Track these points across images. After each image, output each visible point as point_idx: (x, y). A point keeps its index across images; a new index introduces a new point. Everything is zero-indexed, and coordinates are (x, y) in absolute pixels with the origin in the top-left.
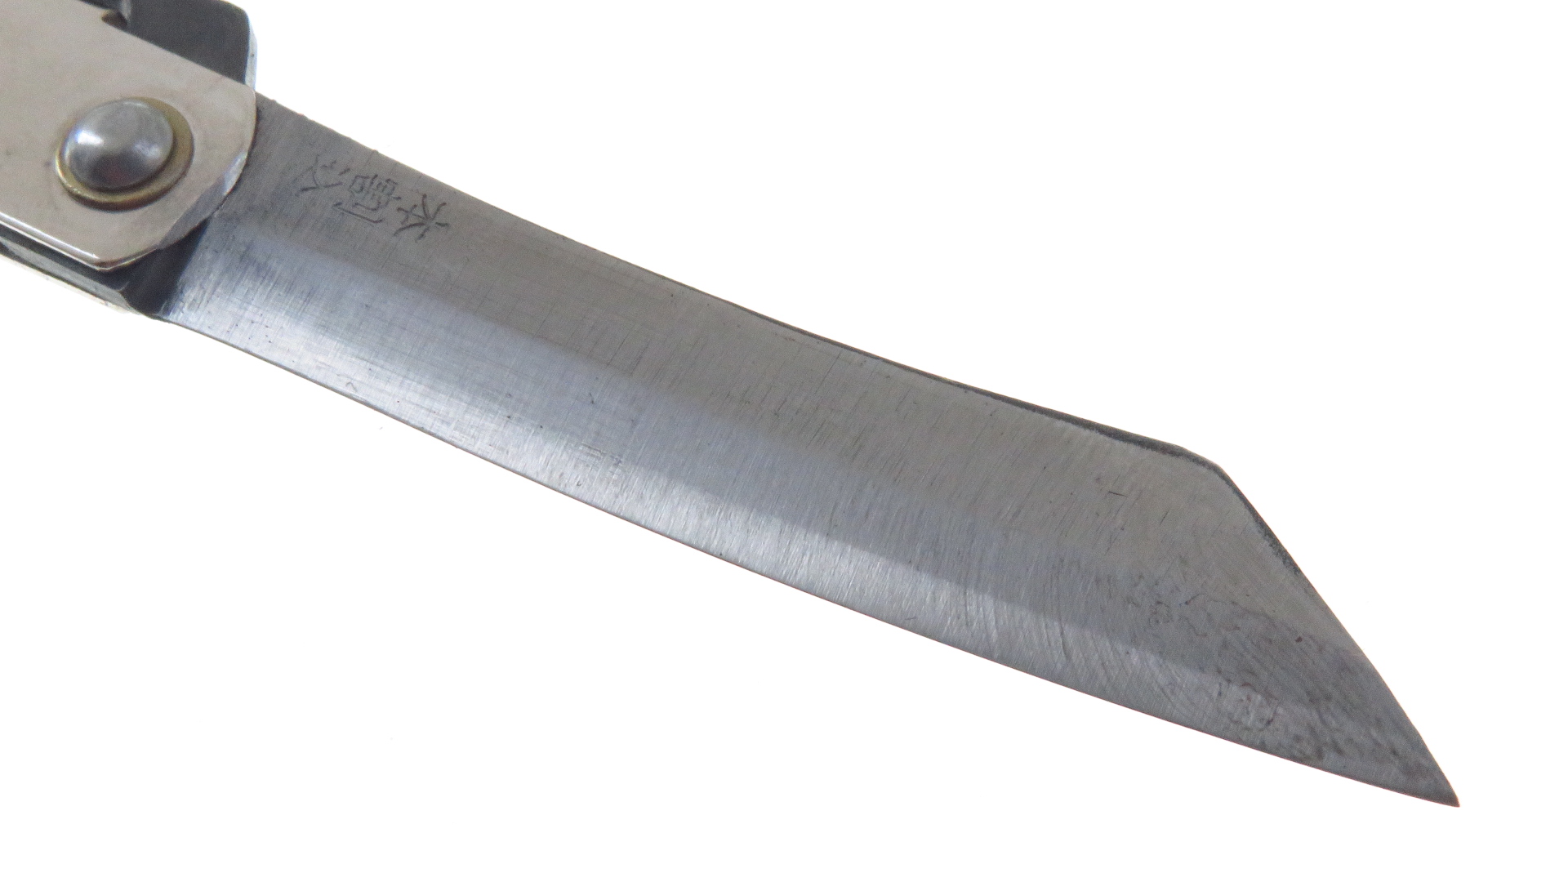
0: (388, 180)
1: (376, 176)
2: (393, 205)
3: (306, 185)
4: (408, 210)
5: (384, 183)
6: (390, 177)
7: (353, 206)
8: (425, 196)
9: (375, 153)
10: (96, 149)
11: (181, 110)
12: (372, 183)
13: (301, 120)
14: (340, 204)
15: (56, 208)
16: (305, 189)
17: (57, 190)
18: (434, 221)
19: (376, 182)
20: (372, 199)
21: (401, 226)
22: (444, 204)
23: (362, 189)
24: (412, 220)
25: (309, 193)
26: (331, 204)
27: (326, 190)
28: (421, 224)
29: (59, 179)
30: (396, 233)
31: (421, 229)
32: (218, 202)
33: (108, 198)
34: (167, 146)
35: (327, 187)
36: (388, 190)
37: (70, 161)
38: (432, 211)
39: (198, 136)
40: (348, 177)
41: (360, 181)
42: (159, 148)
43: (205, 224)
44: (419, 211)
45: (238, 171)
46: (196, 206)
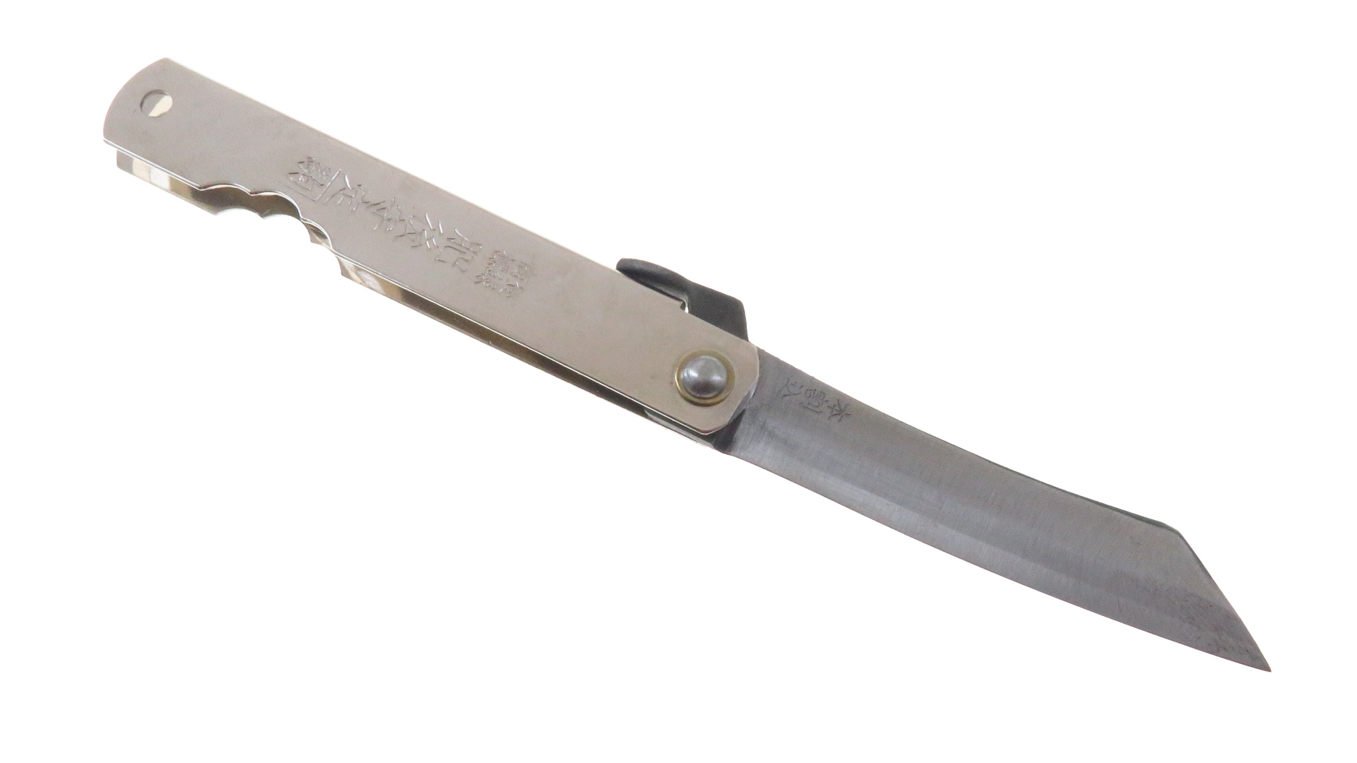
0: (821, 392)
1: (815, 390)
2: (825, 404)
3: (785, 394)
4: (832, 407)
5: (819, 393)
7: (808, 404)
8: (838, 400)
9: (813, 378)
10: (695, 377)
11: (726, 356)
12: (814, 393)
14: (802, 403)
16: (785, 396)
17: (678, 396)
18: (844, 413)
19: (816, 392)
20: (815, 401)
21: (831, 415)
22: (847, 404)
23: (810, 396)
24: (835, 412)
25: (787, 397)
26: (798, 403)
27: (794, 396)
28: (839, 414)
29: (677, 389)
30: (829, 418)
31: (839, 417)
32: (748, 402)
33: (702, 402)
34: (725, 376)
35: (795, 394)
36: (822, 397)
37: (683, 383)
38: (843, 408)
39: (735, 369)
40: (803, 390)
41: (809, 392)
42: (721, 376)
43: (743, 412)
44: (837, 408)
45: (755, 387)
46: (741, 404)
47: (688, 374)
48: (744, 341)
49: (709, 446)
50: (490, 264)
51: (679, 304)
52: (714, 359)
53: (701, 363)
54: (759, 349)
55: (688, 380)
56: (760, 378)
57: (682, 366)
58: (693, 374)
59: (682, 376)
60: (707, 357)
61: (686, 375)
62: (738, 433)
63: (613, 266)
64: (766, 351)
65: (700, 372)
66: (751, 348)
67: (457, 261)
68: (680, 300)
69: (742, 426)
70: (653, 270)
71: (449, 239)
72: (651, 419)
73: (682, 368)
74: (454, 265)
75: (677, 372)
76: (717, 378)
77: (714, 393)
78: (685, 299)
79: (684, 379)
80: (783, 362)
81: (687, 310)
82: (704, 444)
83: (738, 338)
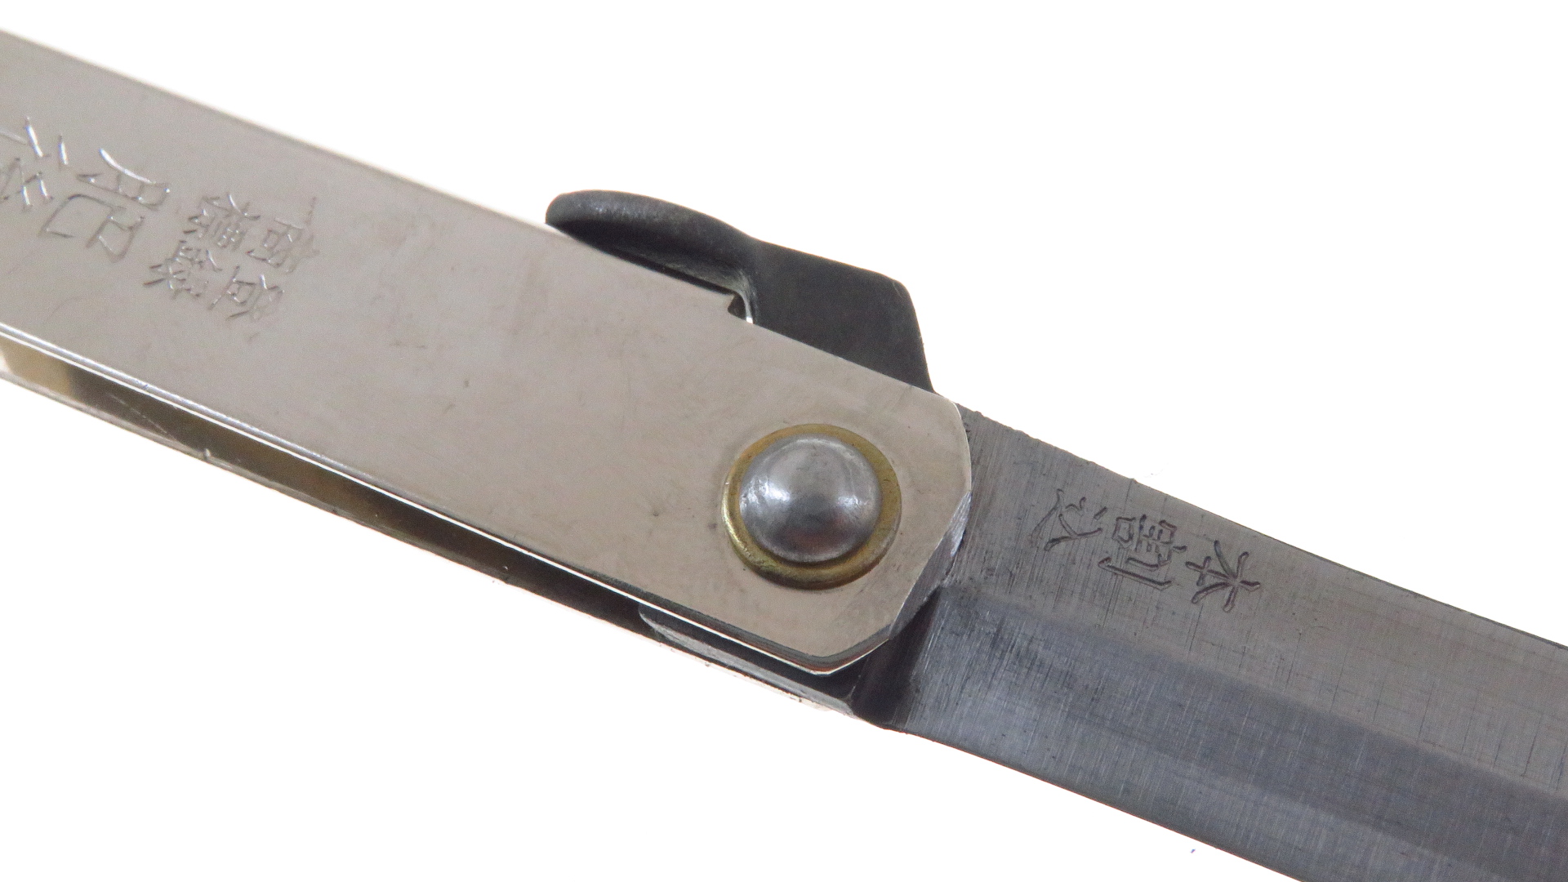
0: (1162, 522)
1: (1144, 517)
2: (1178, 559)
3: (1056, 535)
4: (1201, 564)
5: (1158, 527)
6: (1164, 519)
7: (1127, 562)
8: (1216, 543)
9: (1132, 482)
10: (780, 503)
11: (869, 438)
12: (1141, 528)
13: (1021, 439)
14: (1108, 559)
15: (742, 591)
16: (1055, 541)
17: (736, 564)
18: (1238, 580)
19: (1147, 525)
20: (1148, 551)
21: (1197, 589)
22: (1246, 554)
23: (1131, 537)
24: (1210, 580)
25: (1063, 544)
26: (1096, 560)
27: (1083, 540)
28: (1225, 585)
29: (735, 547)
30: (1195, 601)
31: (1227, 592)
32: (946, 565)
33: (811, 574)
34: (871, 490)
35: (1084, 535)
36: (1165, 537)
37: (749, 524)
38: (1233, 564)
39: (901, 474)
40: (1108, 520)
41: (1124, 525)
42: (860, 495)
43: (935, 597)
44: (1215, 565)
45: (963, 520)
46: (923, 576)
47: (761, 497)
48: (917, 390)
49: (836, 707)
50: (187, 232)
51: (723, 301)
52: (835, 445)
53: (795, 459)
54: (964, 412)
55: (760, 512)
56: (976, 496)
57: (741, 475)
58: (775, 493)
59: (742, 506)
60: (817, 441)
61: (753, 498)
62: (925, 663)
63: (536, 215)
64: (985, 414)
65: (794, 487)
66: (941, 406)
67: (100, 230)
68: (724, 291)
69: (932, 641)
70: (644, 212)
71: (84, 177)
72: (662, 639)
73: (739, 482)
74: (92, 241)
75: (726, 492)
76: (851, 502)
77: (844, 548)
78: (743, 287)
79: (750, 508)
80: (1038, 443)
81: (749, 320)
82: (821, 702)
83: (905, 385)
